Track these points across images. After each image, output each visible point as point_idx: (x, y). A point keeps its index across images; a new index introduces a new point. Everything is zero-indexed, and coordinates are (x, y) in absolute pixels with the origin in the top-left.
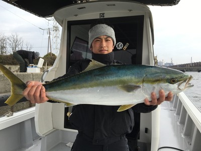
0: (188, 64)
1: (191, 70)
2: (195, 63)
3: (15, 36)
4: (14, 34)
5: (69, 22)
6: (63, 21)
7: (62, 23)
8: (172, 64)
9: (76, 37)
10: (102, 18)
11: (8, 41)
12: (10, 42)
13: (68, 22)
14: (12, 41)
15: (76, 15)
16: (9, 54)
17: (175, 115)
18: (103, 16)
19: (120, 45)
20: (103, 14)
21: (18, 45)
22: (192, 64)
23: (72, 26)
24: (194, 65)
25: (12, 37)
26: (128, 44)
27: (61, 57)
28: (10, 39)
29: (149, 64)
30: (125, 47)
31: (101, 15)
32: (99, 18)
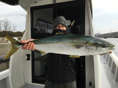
0: (109, 34)
1: (110, 37)
2: (113, 33)
3: (6, 20)
4: (5, 19)
6: (27, 7)
7: (27, 9)
8: (99, 33)
9: (39, 19)
10: (54, 3)
11: (2, 23)
12: (3, 24)
13: (31, 8)
14: (4, 23)
15: (36, 2)
16: (3, 30)
17: (107, 66)
18: (55, 2)
19: (68, 22)
21: (8, 25)
22: (111, 33)
24: (112, 34)
25: (4, 20)
26: (74, 21)
27: (27, 33)
28: (3, 21)
29: (91, 35)
30: (72, 24)
31: (54, 1)
32: (52, 3)
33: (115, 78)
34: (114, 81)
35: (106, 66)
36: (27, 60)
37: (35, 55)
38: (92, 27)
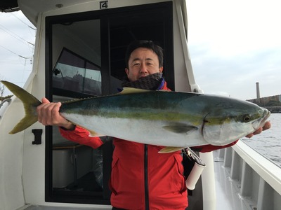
5: (48, 19)
7: (37, 21)
9: (64, 49)
10: (102, 8)
13: (46, 18)
15: (59, 6)
17: (223, 167)
18: (106, 6)
20: (106, 2)
23: (54, 26)
31: (102, 4)
32: (99, 9)
33: (241, 189)
34: (240, 197)
35: (221, 168)
36: (34, 143)
37: (53, 135)
38: (189, 61)
